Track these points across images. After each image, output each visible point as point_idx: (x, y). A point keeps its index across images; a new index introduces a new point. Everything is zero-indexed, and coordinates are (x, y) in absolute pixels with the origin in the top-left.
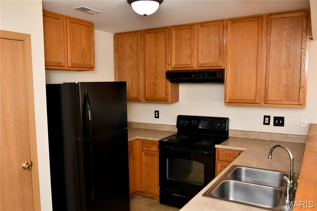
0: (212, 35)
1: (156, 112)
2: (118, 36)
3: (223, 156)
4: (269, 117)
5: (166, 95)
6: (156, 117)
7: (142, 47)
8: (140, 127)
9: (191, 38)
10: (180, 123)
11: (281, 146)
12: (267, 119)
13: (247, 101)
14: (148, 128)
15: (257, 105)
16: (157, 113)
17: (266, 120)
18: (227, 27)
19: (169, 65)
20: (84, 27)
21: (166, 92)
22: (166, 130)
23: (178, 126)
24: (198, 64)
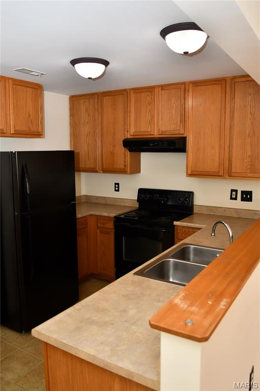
0: (173, 99)
1: (116, 184)
2: (73, 99)
3: (182, 234)
4: (236, 191)
5: (125, 166)
6: (116, 190)
7: (99, 112)
8: (99, 201)
9: (151, 102)
10: (141, 197)
11: (222, 223)
12: (234, 193)
13: (210, 173)
14: (107, 203)
15: (221, 177)
16: (117, 186)
17: (233, 195)
18: (189, 91)
19: (127, 131)
20: (30, 90)
21: (125, 162)
22: (127, 205)
23: (138, 200)
24: (159, 131)
